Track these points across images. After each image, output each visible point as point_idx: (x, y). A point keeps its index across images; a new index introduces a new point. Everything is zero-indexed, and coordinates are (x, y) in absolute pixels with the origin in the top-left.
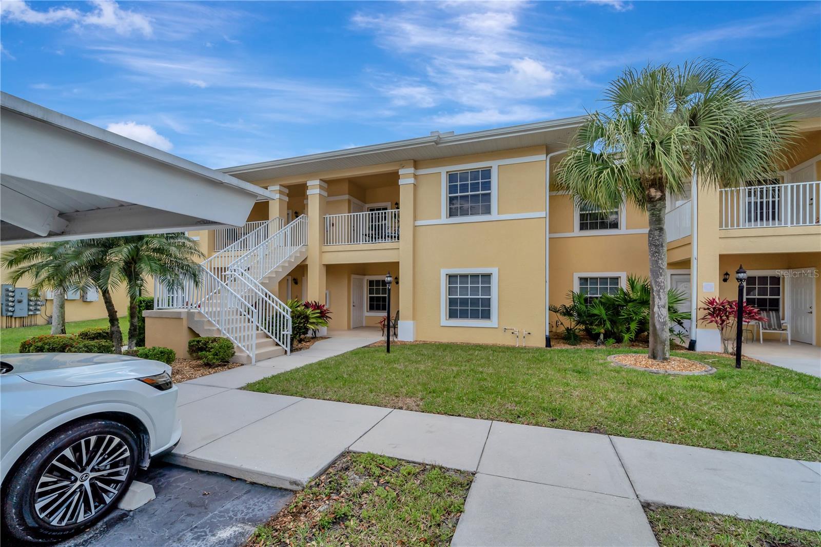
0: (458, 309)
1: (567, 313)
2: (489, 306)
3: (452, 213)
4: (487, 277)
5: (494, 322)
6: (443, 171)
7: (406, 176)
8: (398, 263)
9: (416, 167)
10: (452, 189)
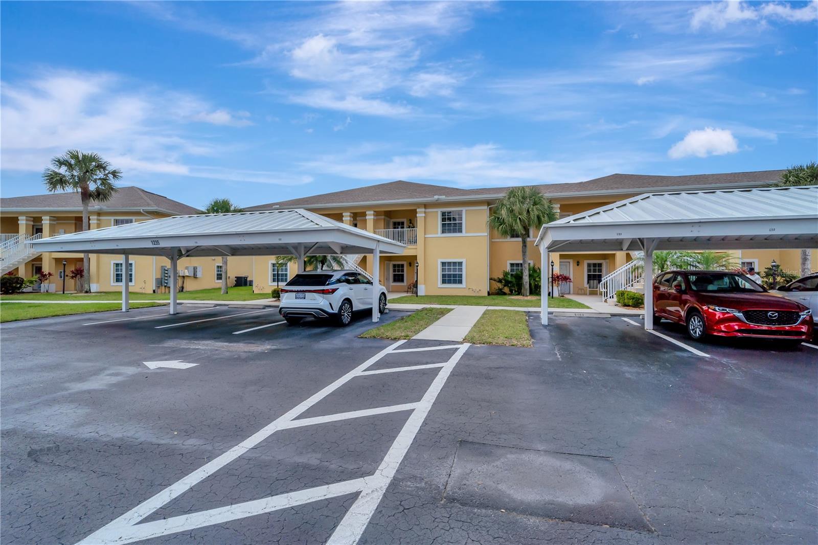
0: (447, 279)
1: (500, 281)
2: (462, 277)
3: (443, 232)
4: (460, 264)
5: (464, 285)
6: (439, 211)
7: (421, 212)
8: (416, 256)
9: (425, 208)
10: (443, 220)
